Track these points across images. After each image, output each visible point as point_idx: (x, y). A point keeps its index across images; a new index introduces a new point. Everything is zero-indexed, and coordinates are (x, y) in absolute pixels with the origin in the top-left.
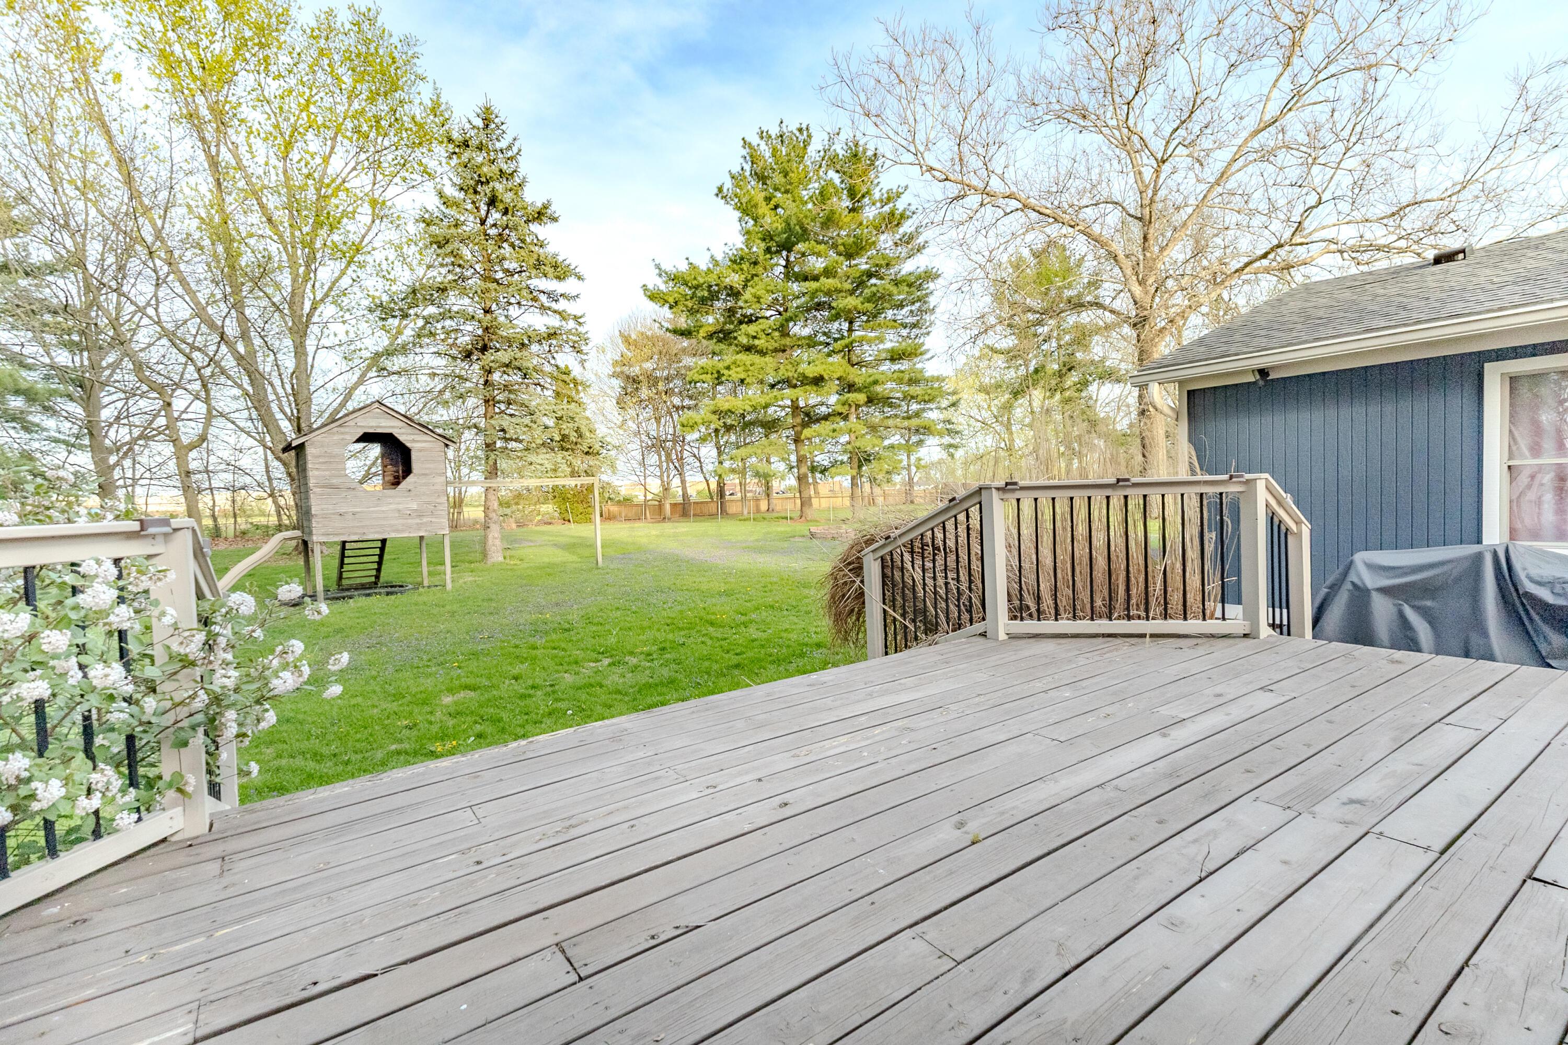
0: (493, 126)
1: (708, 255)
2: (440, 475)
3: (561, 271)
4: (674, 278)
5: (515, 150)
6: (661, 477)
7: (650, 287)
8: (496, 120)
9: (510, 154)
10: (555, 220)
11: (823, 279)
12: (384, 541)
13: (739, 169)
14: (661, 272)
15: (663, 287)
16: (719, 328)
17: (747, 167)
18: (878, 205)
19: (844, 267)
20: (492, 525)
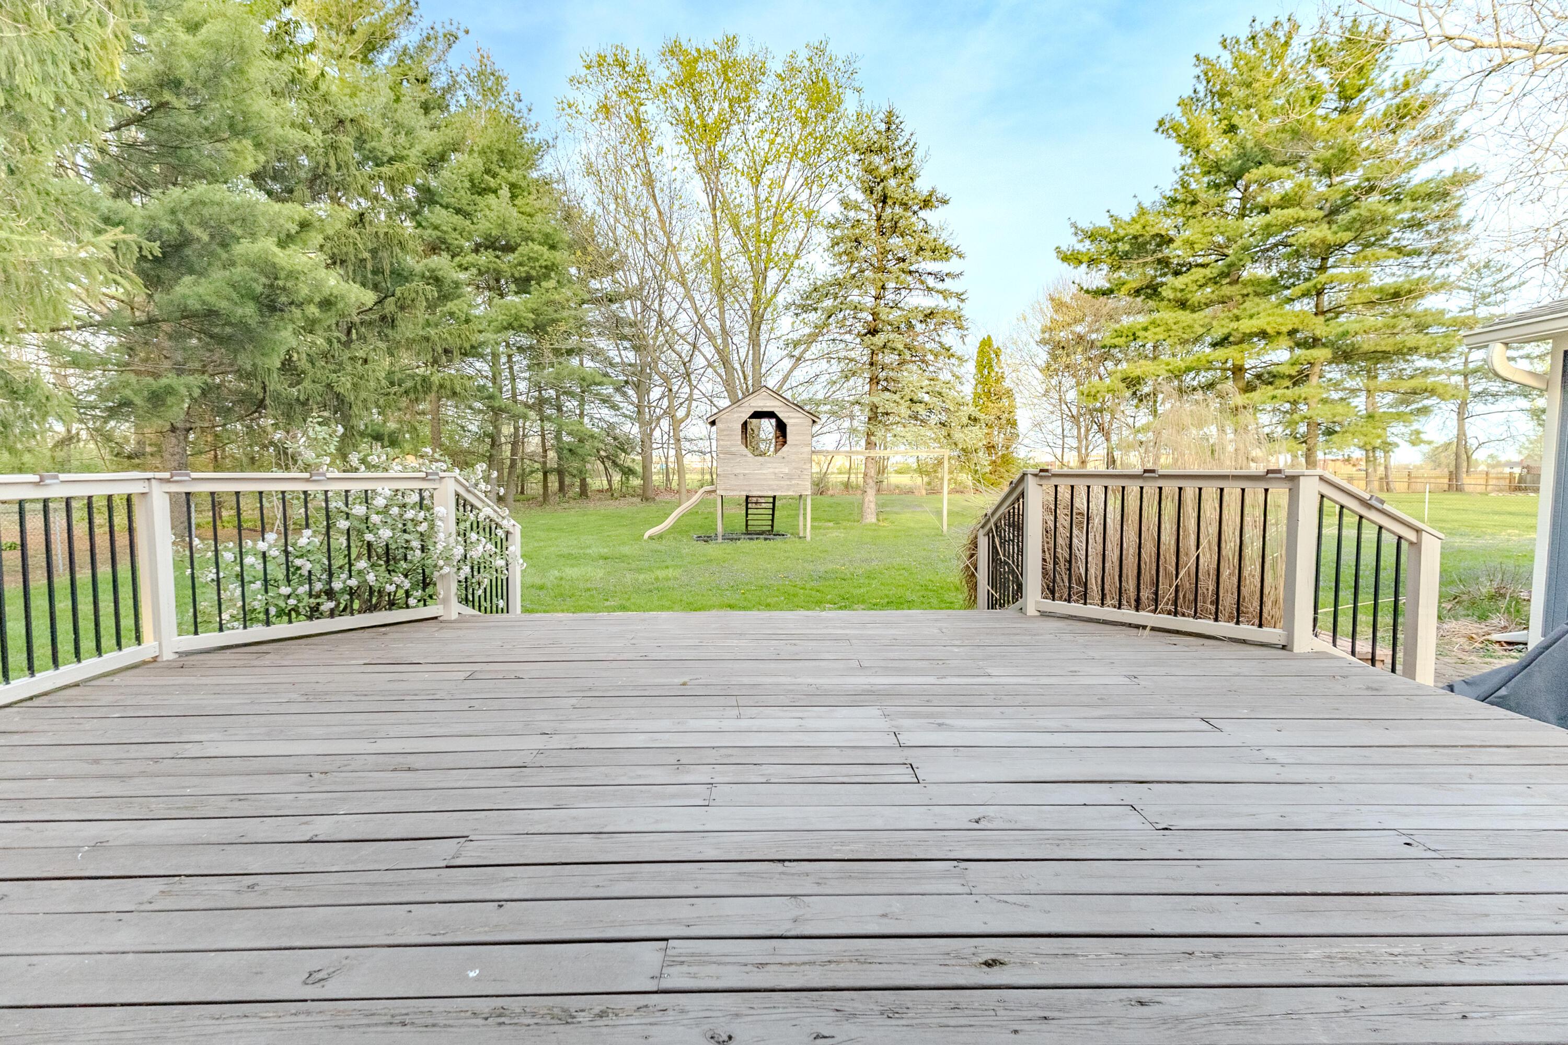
0: (894, 127)
1: (1135, 202)
2: (807, 445)
3: (941, 252)
4: (1092, 236)
5: (911, 144)
6: (1078, 449)
7: (1064, 248)
8: (897, 121)
9: (907, 148)
10: (945, 202)
11: (1274, 211)
12: (774, 497)
13: (1191, 93)
14: (1077, 230)
15: (1079, 247)
16: (1145, 283)
17: (1201, 88)
18: (1389, 95)
19: (1320, 187)
20: (868, 490)
